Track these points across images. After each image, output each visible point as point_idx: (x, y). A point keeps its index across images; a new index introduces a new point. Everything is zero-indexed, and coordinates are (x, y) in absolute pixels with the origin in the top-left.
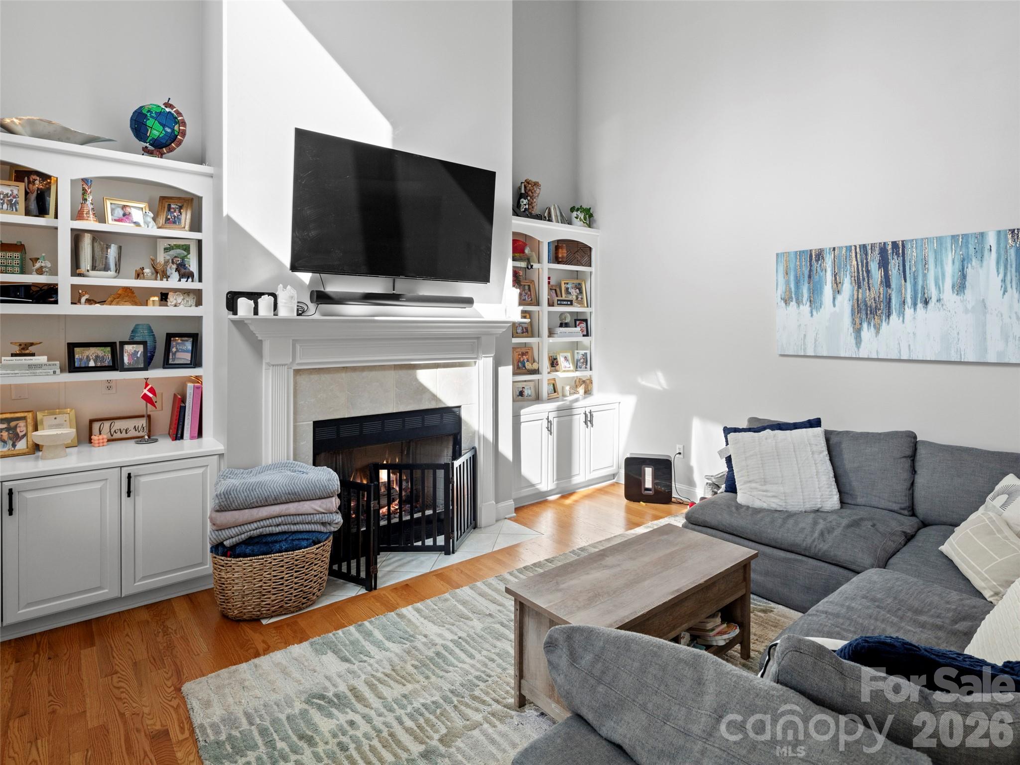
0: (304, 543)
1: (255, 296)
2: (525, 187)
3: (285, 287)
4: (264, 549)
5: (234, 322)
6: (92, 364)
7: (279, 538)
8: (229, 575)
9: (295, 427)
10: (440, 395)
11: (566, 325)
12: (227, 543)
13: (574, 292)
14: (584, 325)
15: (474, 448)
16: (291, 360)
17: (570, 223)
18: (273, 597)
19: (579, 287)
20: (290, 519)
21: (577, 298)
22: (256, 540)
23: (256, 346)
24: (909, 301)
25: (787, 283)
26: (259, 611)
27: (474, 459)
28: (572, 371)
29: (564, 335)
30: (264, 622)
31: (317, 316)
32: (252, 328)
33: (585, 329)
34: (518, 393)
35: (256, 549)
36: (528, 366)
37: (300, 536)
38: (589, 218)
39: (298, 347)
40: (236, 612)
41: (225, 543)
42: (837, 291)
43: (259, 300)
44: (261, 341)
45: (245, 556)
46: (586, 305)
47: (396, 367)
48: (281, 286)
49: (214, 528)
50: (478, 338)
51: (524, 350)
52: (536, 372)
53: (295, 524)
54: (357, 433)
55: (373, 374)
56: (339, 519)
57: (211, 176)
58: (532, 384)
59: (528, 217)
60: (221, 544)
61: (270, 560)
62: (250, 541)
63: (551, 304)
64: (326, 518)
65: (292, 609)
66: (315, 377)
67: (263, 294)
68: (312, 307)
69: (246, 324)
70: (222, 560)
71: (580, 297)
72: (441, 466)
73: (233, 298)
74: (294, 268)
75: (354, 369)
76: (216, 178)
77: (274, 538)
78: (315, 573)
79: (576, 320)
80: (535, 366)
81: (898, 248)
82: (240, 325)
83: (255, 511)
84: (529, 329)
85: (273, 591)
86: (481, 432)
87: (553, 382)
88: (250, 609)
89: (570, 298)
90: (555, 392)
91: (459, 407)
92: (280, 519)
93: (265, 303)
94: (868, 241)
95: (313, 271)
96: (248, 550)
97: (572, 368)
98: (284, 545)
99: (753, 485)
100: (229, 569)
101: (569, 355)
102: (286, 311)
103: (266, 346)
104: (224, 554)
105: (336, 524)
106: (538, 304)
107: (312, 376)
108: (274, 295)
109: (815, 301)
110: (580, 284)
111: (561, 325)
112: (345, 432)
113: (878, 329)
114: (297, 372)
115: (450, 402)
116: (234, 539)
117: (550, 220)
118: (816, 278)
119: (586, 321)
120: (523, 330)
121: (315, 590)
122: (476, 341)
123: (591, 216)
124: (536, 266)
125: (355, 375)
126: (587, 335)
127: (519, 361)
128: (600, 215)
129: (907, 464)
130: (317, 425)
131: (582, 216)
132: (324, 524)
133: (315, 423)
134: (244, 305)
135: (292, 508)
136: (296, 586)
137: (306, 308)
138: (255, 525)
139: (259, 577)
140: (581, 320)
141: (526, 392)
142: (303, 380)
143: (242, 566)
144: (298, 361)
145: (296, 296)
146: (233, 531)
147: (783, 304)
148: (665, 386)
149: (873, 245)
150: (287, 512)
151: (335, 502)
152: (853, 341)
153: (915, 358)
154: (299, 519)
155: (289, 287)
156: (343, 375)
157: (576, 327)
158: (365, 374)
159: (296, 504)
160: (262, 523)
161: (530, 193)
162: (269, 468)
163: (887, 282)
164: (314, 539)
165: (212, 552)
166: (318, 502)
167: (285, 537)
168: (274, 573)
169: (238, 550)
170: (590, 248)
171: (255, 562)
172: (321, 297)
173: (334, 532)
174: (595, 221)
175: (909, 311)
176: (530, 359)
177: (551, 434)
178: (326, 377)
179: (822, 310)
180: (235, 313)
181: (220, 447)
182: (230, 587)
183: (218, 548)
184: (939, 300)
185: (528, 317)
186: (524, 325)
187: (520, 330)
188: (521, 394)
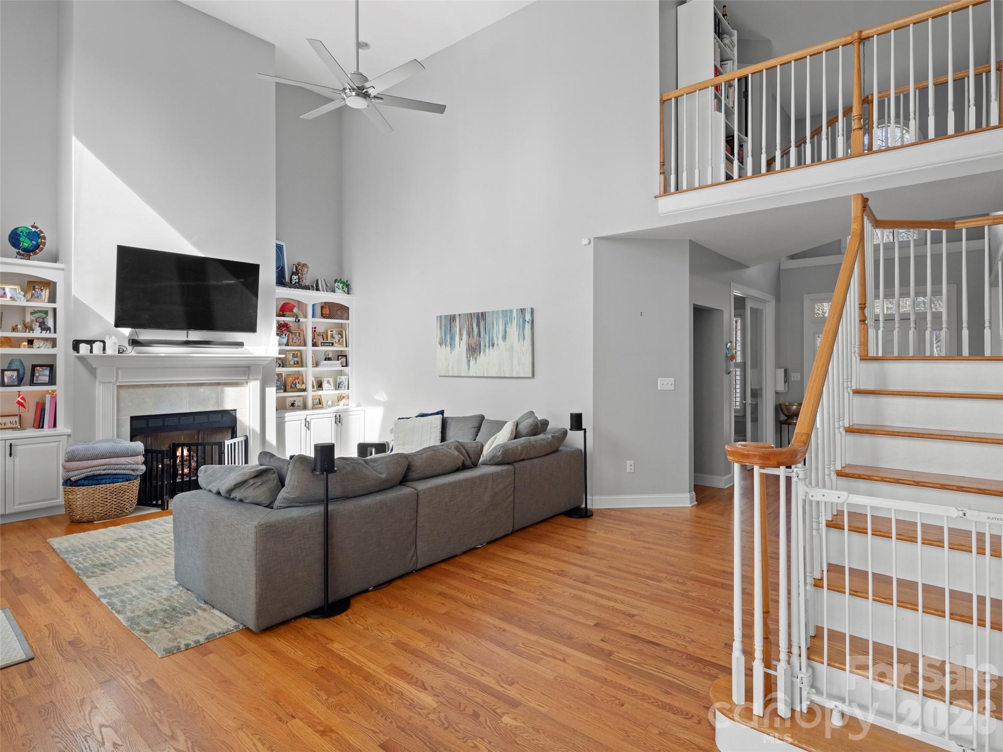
0: (121, 480)
1: (90, 342)
2: (296, 267)
3: (110, 337)
4: (96, 482)
5: (77, 357)
7: (105, 477)
8: (73, 497)
9: (118, 419)
11: (329, 359)
12: (72, 479)
13: (337, 337)
14: (344, 359)
15: (247, 437)
16: (115, 380)
17: (334, 291)
18: (101, 509)
19: (341, 334)
20: (112, 467)
21: (339, 341)
22: (91, 478)
23: (93, 371)
24: (487, 344)
25: (441, 334)
26: (92, 516)
27: (246, 442)
28: (333, 390)
29: (327, 366)
30: (95, 522)
31: (133, 354)
32: (89, 361)
33: (345, 362)
34: (290, 404)
35: (90, 482)
36: (299, 386)
37: (118, 477)
38: (347, 287)
39: (120, 372)
40: (78, 517)
41: (71, 479)
42: (461, 339)
43: (94, 345)
44: (95, 368)
45: (84, 485)
46: (345, 345)
47: (189, 385)
48: (108, 336)
49: (65, 470)
50: (249, 367)
51: (296, 376)
52: (304, 390)
53: (115, 470)
54: (162, 424)
55: (172, 389)
56: (144, 467)
57: (63, 270)
58: (301, 398)
59: (298, 288)
60: (69, 479)
61: (99, 488)
62: (87, 478)
63: (314, 345)
64: (135, 467)
65: (113, 516)
66: (132, 390)
67: (97, 341)
68: (130, 348)
69: (85, 359)
70: (69, 488)
71: (341, 340)
72: (216, 444)
73: (77, 344)
74: (117, 325)
75: (159, 386)
76: (67, 271)
77: (102, 477)
78: (128, 497)
79: (338, 356)
80: (303, 387)
81: (483, 315)
82: (82, 359)
83: (90, 462)
84: (300, 362)
85: (101, 505)
86: (251, 427)
87: (319, 397)
88: (87, 515)
89: (333, 341)
90: (320, 404)
91: (235, 410)
92: (105, 467)
93: (97, 347)
94: (472, 312)
95: (132, 328)
96: (85, 483)
97: (332, 388)
99: (399, 447)
100: (74, 493)
101: (331, 380)
102: (111, 351)
103: (99, 372)
104: (71, 485)
105: (141, 470)
106: (305, 345)
107: (130, 390)
108: (104, 342)
109: (452, 345)
110: (341, 331)
111: (326, 359)
112: (152, 424)
113: (476, 360)
114: (119, 387)
116: (77, 477)
117: (318, 289)
118: (452, 330)
119: (346, 356)
120: (294, 362)
121: (127, 507)
122: (246, 369)
123: (348, 286)
124: (302, 320)
125: (159, 389)
126: (347, 365)
127: (293, 383)
128: (354, 286)
129: (474, 431)
130: (133, 419)
131: (341, 286)
132: (133, 470)
133: (131, 417)
134: (84, 348)
135: (113, 460)
136: (115, 503)
137: (125, 349)
138: (90, 469)
139: (92, 498)
140: (342, 357)
141: (296, 404)
142: (123, 392)
143: (81, 492)
144: (120, 380)
145: (117, 342)
146: (76, 472)
147: (439, 346)
148: (386, 399)
149: (474, 314)
150: (110, 463)
151: (141, 459)
152: (467, 367)
153: (489, 376)
154: (117, 467)
155: (113, 337)
156: (151, 389)
157: (338, 360)
158: (166, 388)
159: (115, 459)
160: (94, 468)
161: (300, 271)
162: (100, 442)
163: (479, 335)
164: (127, 478)
165: (63, 485)
166: (130, 458)
167: (108, 477)
168: (102, 495)
169: (79, 483)
170: (348, 308)
171: (90, 489)
172: (134, 343)
173: (141, 476)
174: (351, 289)
175: (487, 350)
176: (300, 382)
177: (309, 430)
178: (139, 391)
179: (455, 350)
180: (78, 352)
181: (69, 431)
182: (74, 503)
183: (68, 482)
184: (497, 345)
185: (299, 354)
186: (296, 359)
187: (292, 363)
188: (293, 405)
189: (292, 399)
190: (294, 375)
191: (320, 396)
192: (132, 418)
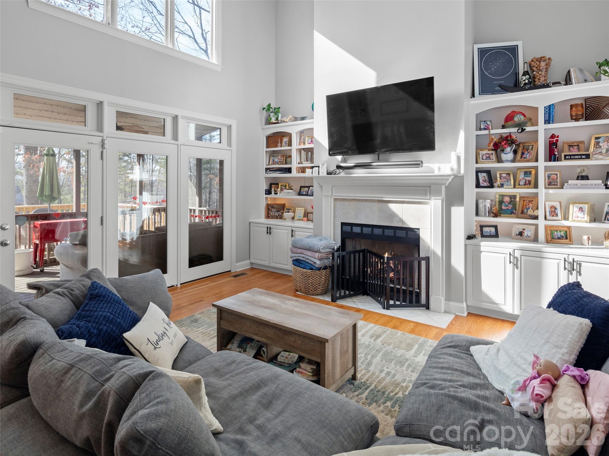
2: (530, 65)
6: (304, 193)
9: (334, 223)
10: (405, 219)
11: (583, 178)
13: (606, 146)
15: (428, 257)
16: (330, 194)
27: (428, 264)
28: (586, 222)
32: (316, 180)
34: (518, 233)
36: (530, 212)
37: (308, 265)
39: (334, 189)
44: (321, 186)
47: (379, 201)
48: (322, 163)
50: (430, 186)
52: (536, 218)
54: (360, 231)
55: (367, 203)
58: (531, 227)
61: (298, 269)
64: (315, 260)
66: (342, 203)
74: (331, 154)
75: (358, 200)
80: (535, 213)
84: (533, 182)
87: (565, 229)
89: (597, 151)
90: (566, 238)
91: (419, 229)
93: (315, 170)
98: (303, 266)
103: (324, 188)
105: (317, 264)
106: (537, 160)
107: (341, 202)
111: (579, 178)
112: (355, 230)
114: (335, 200)
115: (412, 225)
120: (526, 182)
122: (428, 188)
124: (529, 129)
125: (359, 203)
127: (525, 208)
134: (308, 171)
141: (526, 233)
142: (338, 203)
144: (334, 195)
156: (353, 202)
158: (363, 203)
161: (535, 69)
167: (304, 263)
178: (347, 203)
185: (533, 172)
186: (528, 179)
187: (522, 183)
188: (521, 234)
189: (521, 228)
190: (528, 197)
191: (569, 228)
192: (342, 223)
